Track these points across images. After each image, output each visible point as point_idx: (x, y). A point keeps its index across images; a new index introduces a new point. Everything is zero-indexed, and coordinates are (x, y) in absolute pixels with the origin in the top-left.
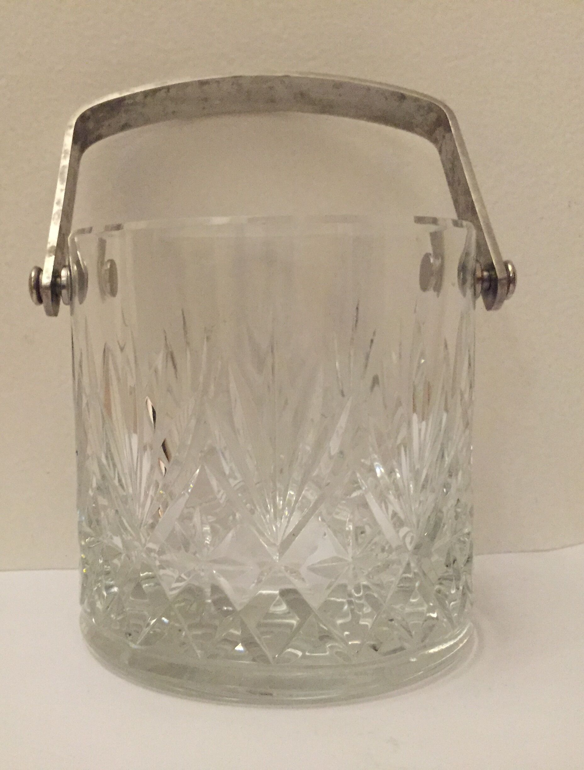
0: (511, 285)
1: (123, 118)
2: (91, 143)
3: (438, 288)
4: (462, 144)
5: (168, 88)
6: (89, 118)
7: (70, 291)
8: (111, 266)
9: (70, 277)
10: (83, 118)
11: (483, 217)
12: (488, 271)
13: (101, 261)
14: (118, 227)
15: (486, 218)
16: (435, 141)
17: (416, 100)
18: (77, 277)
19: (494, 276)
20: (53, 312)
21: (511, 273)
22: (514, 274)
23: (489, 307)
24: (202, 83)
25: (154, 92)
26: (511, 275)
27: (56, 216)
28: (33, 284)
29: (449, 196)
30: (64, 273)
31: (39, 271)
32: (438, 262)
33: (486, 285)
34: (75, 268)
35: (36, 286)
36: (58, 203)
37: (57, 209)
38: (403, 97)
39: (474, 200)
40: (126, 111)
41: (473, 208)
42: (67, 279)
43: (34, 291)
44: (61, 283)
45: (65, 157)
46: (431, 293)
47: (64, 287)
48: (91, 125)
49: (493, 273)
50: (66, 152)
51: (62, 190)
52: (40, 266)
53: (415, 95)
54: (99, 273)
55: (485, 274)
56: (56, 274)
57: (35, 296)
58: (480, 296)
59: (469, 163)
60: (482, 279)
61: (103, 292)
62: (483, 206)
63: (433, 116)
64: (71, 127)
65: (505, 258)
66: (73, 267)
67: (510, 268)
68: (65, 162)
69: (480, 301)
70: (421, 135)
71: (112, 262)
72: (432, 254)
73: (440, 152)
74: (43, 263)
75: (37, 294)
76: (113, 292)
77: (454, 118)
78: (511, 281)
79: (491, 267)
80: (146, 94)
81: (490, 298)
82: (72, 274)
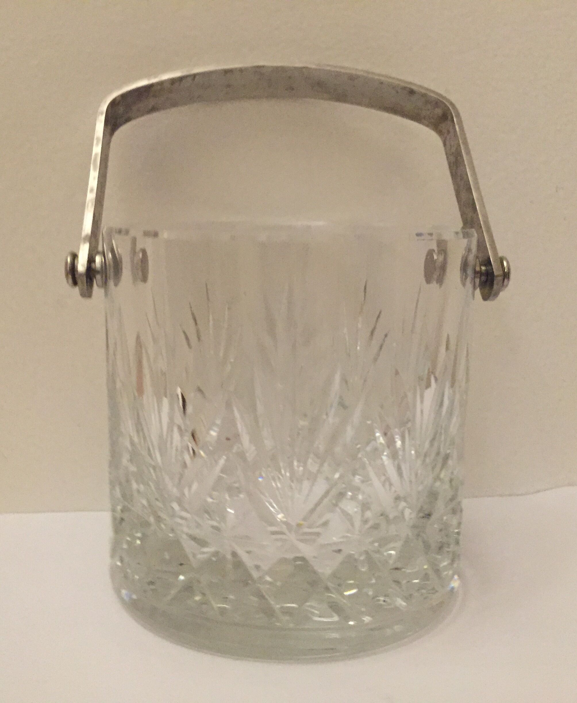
0: (506, 280)
1: (152, 102)
2: (121, 125)
3: (440, 281)
4: (466, 144)
5: (194, 76)
6: (119, 103)
7: (104, 276)
8: (143, 255)
9: (104, 264)
10: (113, 104)
11: (483, 215)
12: (485, 265)
13: (134, 252)
14: (156, 235)
15: (485, 216)
16: (440, 133)
17: (424, 95)
18: (112, 263)
19: (491, 271)
20: (87, 294)
21: (506, 269)
22: (509, 269)
23: (485, 298)
24: (227, 72)
25: (181, 79)
26: (506, 271)
27: (90, 204)
28: (68, 269)
29: (451, 187)
30: (98, 259)
31: (75, 256)
32: (441, 258)
33: (483, 278)
34: (110, 255)
35: (72, 270)
36: (92, 190)
37: (91, 196)
38: (412, 92)
39: (475, 199)
40: (155, 96)
41: (474, 204)
42: (102, 266)
43: (70, 276)
44: (95, 268)
45: (97, 144)
46: (434, 285)
47: (98, 272)
48: (121, 110)
49: (490, 267)
50: (98, 139)
51: (94, 178)
52: (75, 251)
53: (423, 91)
54: (132, 261)
55: (483, 268)
56: (91, 260)
57: (70, 281)
58: (477, 288)
59: (471, 162)
60: (481, 273)
61: (135, 279)
62: (483, 205)
63: (439, 111)
64: (102, 114)
65: (500, 254)
66: (107, 254)
67: (505, 264)
68: (97, 149)
69: (478, 292)
70: (427, 126)
71: (144, 252)
72: (436, 251)
73: (445, 145)
74: (78, 249)
75: (72, 278)
76: (145, 279)
77: (458, 115)
78: (506, 275)
79: (487, 262)
80: (173, 81)
81: (486, 291)
82: (107, 261)
